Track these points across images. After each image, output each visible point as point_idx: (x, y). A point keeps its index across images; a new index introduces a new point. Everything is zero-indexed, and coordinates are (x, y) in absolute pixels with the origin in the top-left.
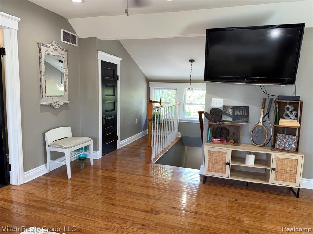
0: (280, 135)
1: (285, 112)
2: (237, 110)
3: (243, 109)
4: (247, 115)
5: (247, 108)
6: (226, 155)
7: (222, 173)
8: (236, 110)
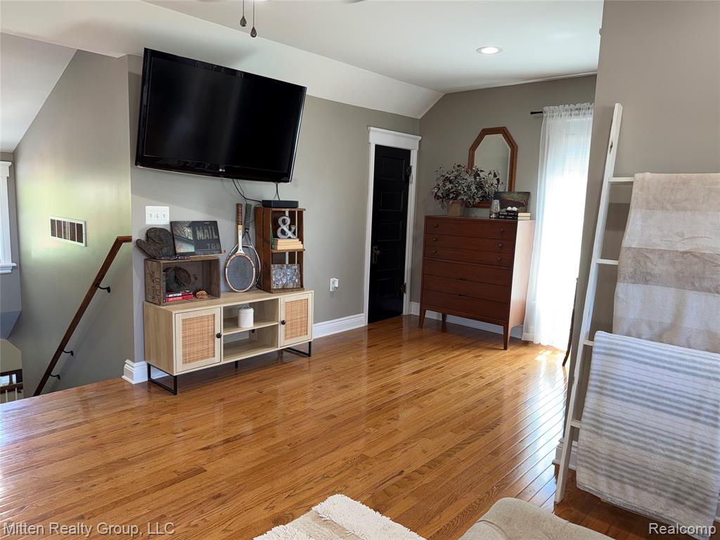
0: (274, 267)
1: (280, 227)
2: (199, 230)
3: (209, 228)
4: (217, 237)
5: (214, 224)
6: (214, 319)
7: (208, 357)
8: (197, 228)
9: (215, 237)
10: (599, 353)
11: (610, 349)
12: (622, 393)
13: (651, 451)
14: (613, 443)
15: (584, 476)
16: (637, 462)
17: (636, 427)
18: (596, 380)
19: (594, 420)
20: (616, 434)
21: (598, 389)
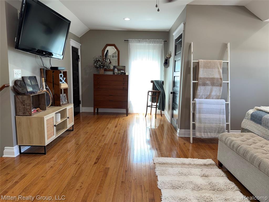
1: (59, 78)
3: (34, 79)
5: (35, 77)
6: (53, 119)
7: (53, 136)
8: (31, 80)
9: (37, 84)
10: (198, 104)
11: (200, 102)
12: (205, 112)
13: (213, 123)
14: (205, 124)
15: (198, 134)
16: (210, 127)
17: (209, 119)
18: (198, 110)
19: (199, 120)
20: (205, 122)
21: (199, 112)
